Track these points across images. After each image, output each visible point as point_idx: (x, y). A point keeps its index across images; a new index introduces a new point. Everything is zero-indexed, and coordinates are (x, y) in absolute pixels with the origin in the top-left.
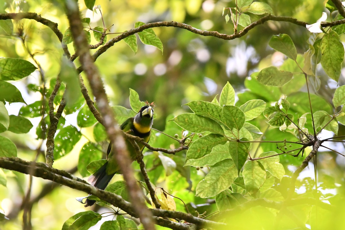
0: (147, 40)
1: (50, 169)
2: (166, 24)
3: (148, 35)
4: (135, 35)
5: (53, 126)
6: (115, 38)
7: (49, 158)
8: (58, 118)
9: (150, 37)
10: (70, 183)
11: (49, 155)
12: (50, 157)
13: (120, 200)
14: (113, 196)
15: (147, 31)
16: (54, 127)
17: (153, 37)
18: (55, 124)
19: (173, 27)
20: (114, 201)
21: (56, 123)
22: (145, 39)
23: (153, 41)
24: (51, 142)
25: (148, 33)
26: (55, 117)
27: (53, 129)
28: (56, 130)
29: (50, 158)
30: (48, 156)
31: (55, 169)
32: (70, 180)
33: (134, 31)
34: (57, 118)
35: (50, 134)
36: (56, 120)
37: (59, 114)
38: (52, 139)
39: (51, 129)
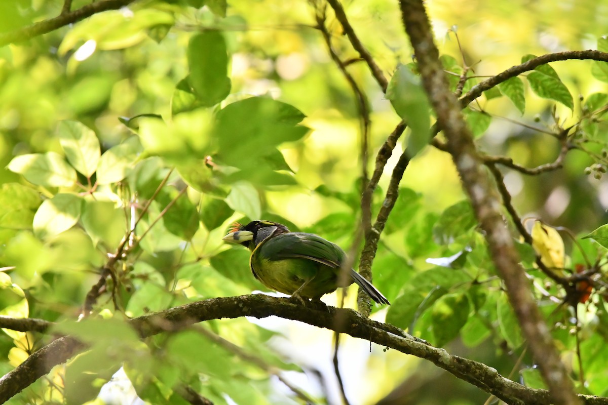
0: (544, 88)
1: (365, 321)
2: (579, 55)
3: (546, 80)
4: (522, 77)
5: (370, 245)
6: (484, 83)
7: (363, 304)
8: (379, 231)
9: (549, 83)
10: (400, 343)
11: (362, 297)
12: (364, 301)
13: (495, 375)
14: (481, 368)
15: (542, 71)
16: (372, 247)
17: (556, 84)
18: (373, 241)
19: (592, 61)
20: (483, 378)
21: (376, 239)
22: (540, 88)
23: (556, 91)
24: (367, 274)
25: (546, 77)
26: (373, 229)
27: (369, 251)
28: (375, 252)
29: (364, 303)
30: (362, 300)
31: (374, 321)
32: (401, 338)
33: (519, 69)
34: (377, 231)
35: (365, 260)
36: (375, 234)
37: (381, 224)
38: (368, 270)
39: (365, 251)
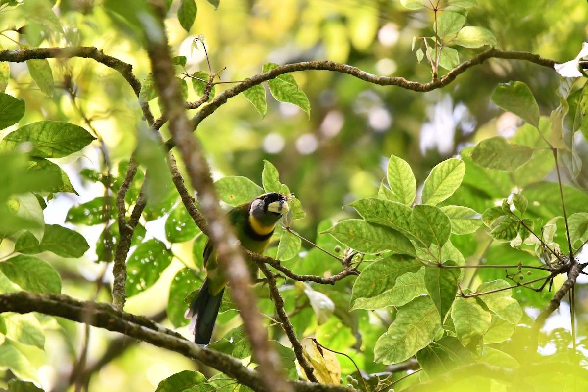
0: (283, 93)
1: (120, 314)
2: (316, 66)
3: (285, 86)
4: (263, 84)
5: (124, 240)
6: (229, 91)
7: (118, 296)
8: (133, 227)
9: (288, 88)
10: (153, 337)
11: (117, 289)
12: (119, 293)
14: (227, 359)
15: (282, 78)
16: (126, 242)
17: (294, 89)
18: (128, 237)
19: (328, 71)
20: (229, 369)
21: (130, 235)
22: (279, 92)
23: (294, 96)
24: (121, 267)
25: (286, 83)
26: (127, 225)
27: (124, 246)
28: (129, 247)
29: (119, 294)
30: (117, 292)
31: (128, 314)
32: (153, 332)
33: (261, 78)
34: (130, 227)
35: (119, 254)
36: (130, 230)
37: (135, 220)
38: (123, 264)
39: (120, 245)
